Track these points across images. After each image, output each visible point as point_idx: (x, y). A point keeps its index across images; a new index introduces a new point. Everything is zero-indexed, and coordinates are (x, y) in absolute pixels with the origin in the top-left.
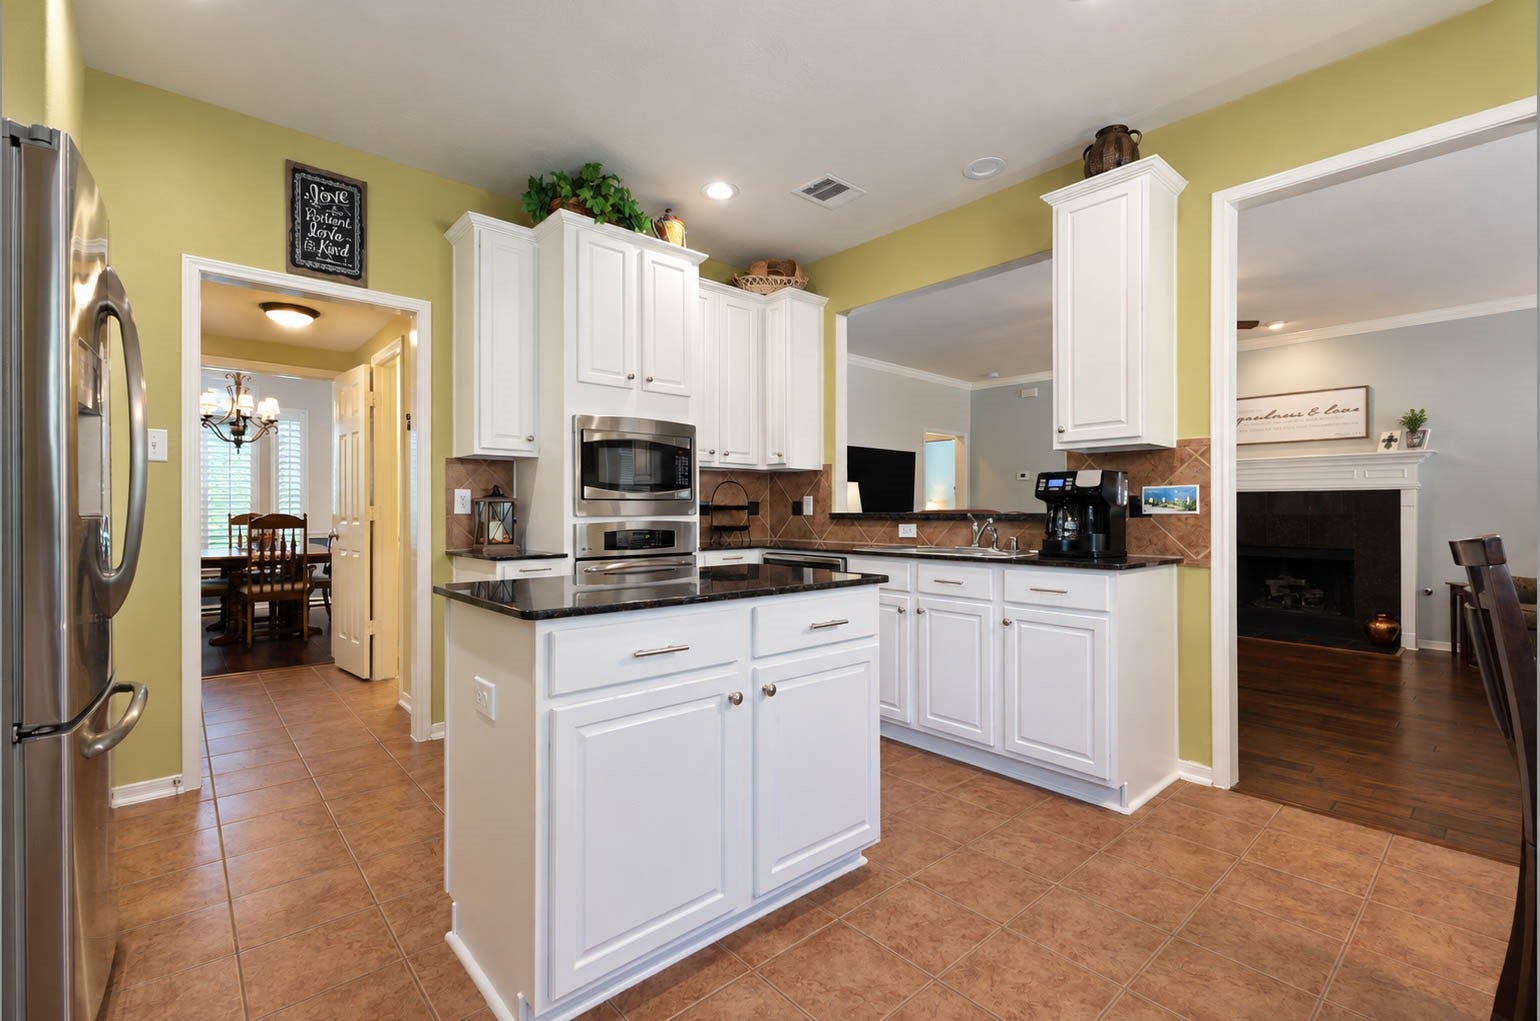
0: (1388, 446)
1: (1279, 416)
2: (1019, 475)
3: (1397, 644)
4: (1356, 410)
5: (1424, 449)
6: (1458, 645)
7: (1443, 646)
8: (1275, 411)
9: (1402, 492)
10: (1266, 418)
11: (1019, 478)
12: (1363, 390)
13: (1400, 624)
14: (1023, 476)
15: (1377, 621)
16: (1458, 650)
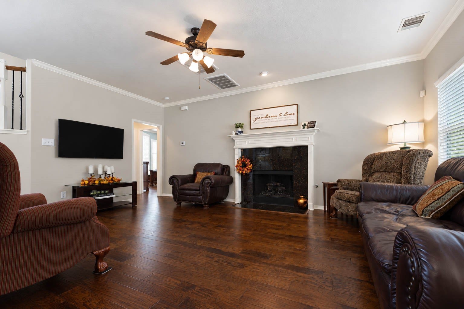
0: (304, 128)
1: (269, 117)
2: (181, 143)
3: (307, 208)
4: (294, 114)
5: (315, 128)
6: (326, 207)
7: (321, 208)
8: (268, 115)
9: (308, 146)
10: (265, 117)
11: (181, 144)
12: (296, 106)
13: (308, 200)
14: (182, 143)
15: (300, 199)
16: (326, 209)
